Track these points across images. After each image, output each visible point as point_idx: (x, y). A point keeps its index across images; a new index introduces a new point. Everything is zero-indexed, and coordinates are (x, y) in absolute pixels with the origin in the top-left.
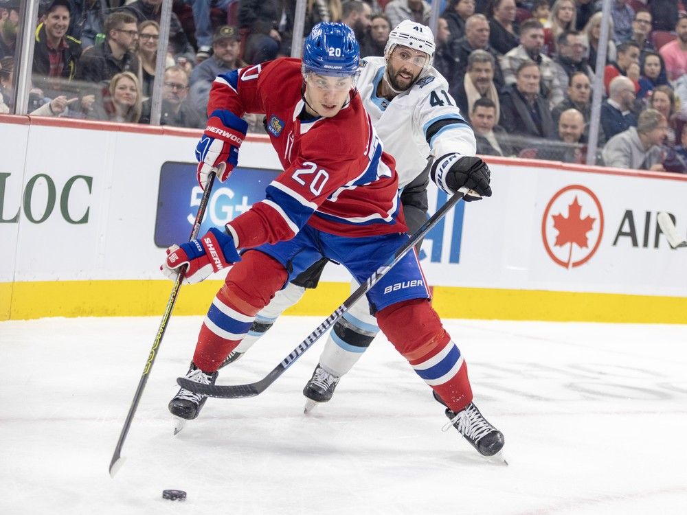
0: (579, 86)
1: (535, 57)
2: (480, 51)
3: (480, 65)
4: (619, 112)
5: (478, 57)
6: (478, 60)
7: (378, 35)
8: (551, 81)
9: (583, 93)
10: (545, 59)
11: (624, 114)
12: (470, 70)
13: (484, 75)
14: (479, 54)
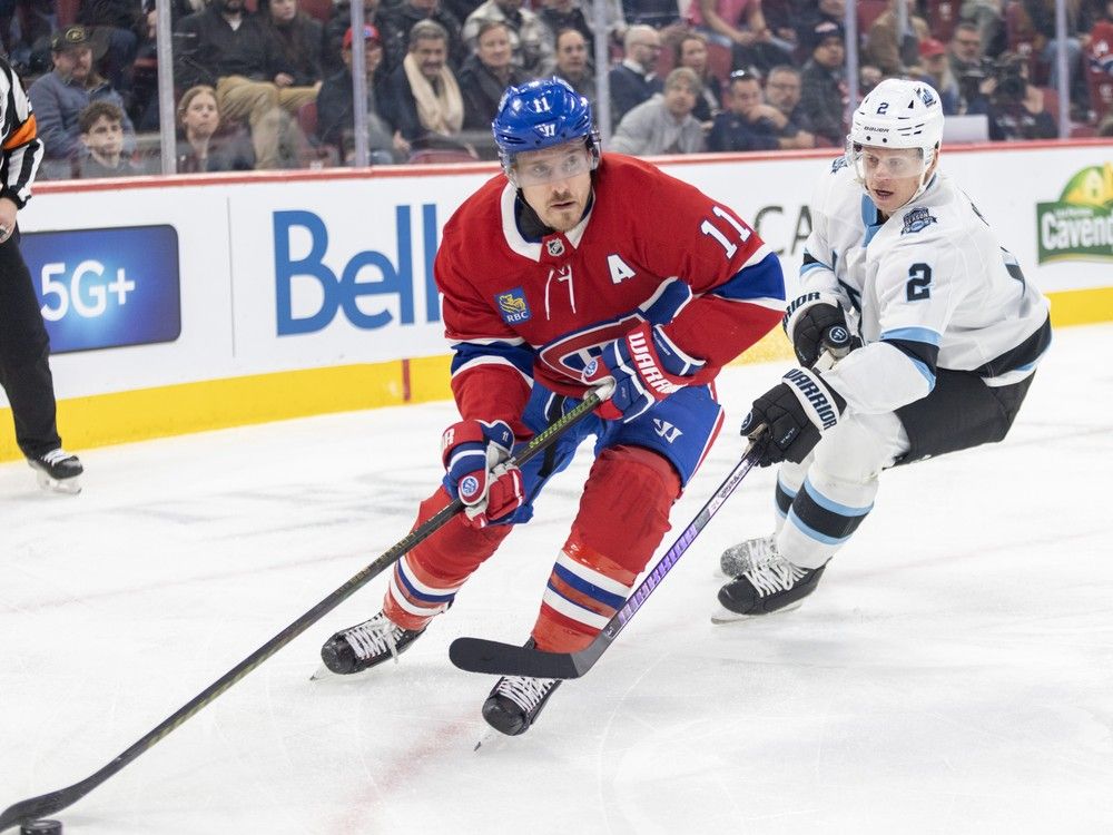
0: (569, 49)
1: (513, 16)
2: (426, 23)
3: (426, 44)
4: (640, 77)
5: (424, 31)
6: (425, 36)
7: (284, 11)
8: (538, 47)
9: (576, 58)
10: (527, 15)
11: (649, 78)
12: (414, 51)
13: (433, 58)
14: (424, 27)
